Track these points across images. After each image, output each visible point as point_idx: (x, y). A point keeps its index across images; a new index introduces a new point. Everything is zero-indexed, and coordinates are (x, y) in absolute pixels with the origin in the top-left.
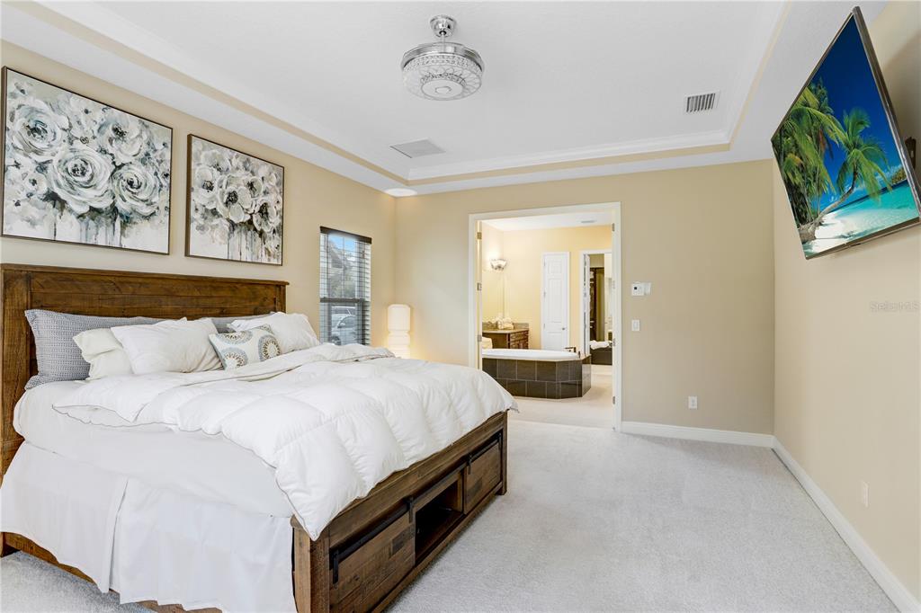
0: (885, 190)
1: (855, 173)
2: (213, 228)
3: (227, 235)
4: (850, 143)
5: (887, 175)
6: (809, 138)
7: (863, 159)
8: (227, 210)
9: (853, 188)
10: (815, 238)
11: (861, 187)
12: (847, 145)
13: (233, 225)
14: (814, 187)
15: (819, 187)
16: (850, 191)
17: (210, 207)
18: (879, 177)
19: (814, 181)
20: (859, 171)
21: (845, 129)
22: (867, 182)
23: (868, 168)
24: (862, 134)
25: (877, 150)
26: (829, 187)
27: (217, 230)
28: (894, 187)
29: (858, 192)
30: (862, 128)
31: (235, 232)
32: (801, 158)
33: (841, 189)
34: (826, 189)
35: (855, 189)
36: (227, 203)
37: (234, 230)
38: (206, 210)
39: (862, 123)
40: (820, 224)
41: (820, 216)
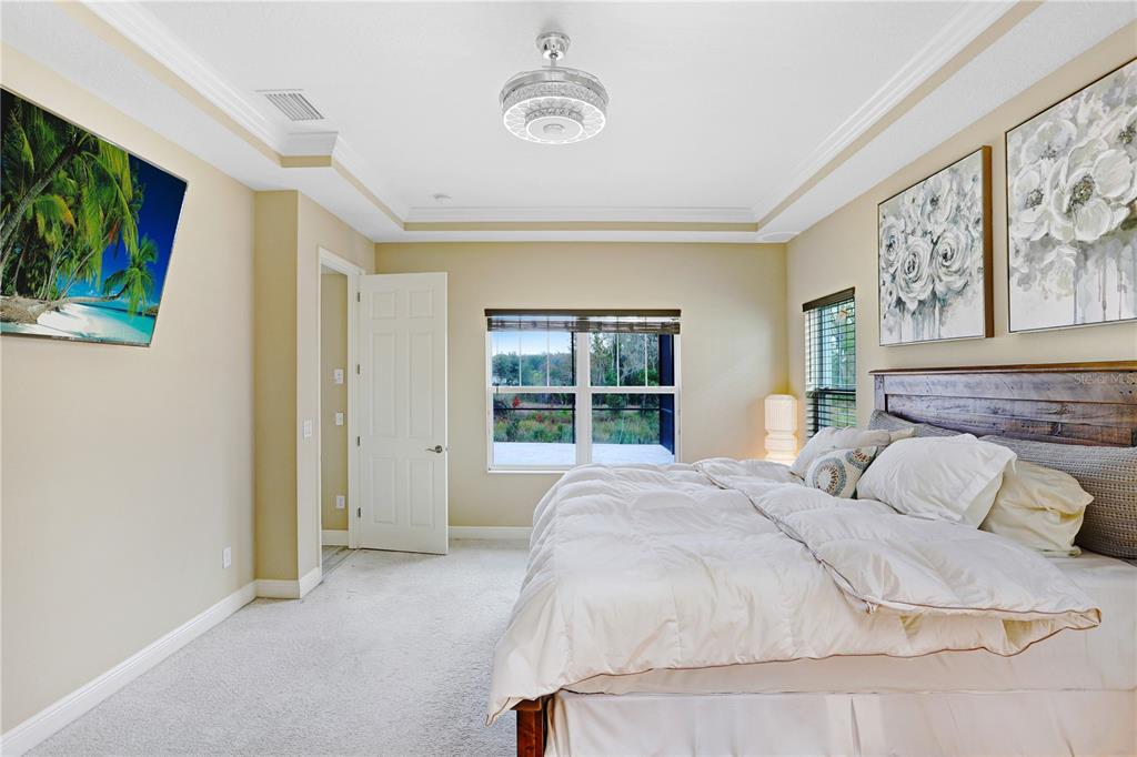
0: (140, 314)
1: (127, 286)
2: (1044, 272)
3: (1071, 276)
4: (137, 260)
5: (147, 304)
6: (102, 214)
7: (138, 281)
8: (1070, 225)
9: (118, 296)
10: (36, 322)
11: (124, 301)
12: (134, 261)
13: (1084, 250)
14: (75, 266)
15: (81, 270)
16: (113, 298)
17: (1037, 237)
18: (141, 302)
19: (79, 260)
20: (130, 287)
21: (140, 247)
22: (132, 300)
23: (137, 290)
24: (149, 264)
25: (150, 284)
26: (95, 279)
27: (1053, 275)
28: (146, 315)
29: (119, 303)
30: (150, 259)
31: (1090, 264)
32: (76, 221)
33: (106, 289)
34: (89, 279)
35: (119, 299)
36: (1069, 210)
37: (1086, 259)
38: (1033, 245)
39: (153, 256)
40: (57, 309)
41: (61, 300)
